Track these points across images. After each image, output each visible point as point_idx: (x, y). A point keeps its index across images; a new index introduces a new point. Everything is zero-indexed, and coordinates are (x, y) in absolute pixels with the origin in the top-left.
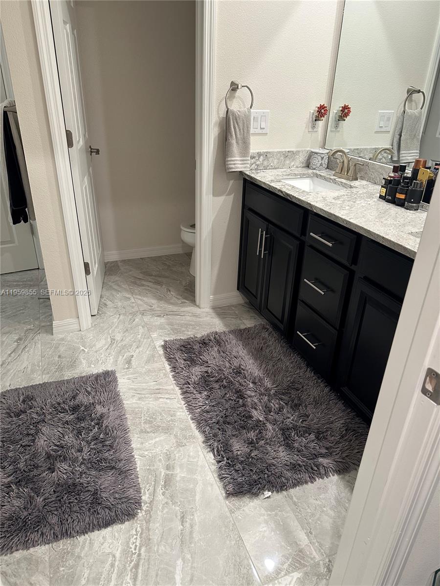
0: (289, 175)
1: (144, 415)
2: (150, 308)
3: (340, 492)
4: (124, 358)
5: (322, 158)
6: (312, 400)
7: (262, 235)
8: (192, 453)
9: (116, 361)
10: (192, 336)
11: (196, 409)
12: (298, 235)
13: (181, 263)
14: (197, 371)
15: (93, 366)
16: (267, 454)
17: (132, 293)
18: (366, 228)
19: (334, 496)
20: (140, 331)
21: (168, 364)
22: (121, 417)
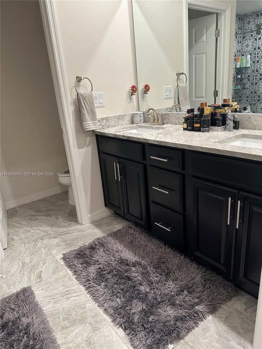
0: (123, 129)
1: (62, 314)
2: (46, 234)
3: (217, 328)
4: (35, 274)
5: (140, 116)
6: (176, 267)
7: (116, 167)
8: (106, 333)
9: (30, 278)
10: (83, 245)
11: (100, 298)
12: (141, 161)
13: (61, 199)
14: (93, 270)
15: (12, 287)
16: (160, 315)
17: (31, 227)
18: (188, 144)
19: (215, 331)
20: (43, 252)
21: (70, 270)
22: (44, 322)
